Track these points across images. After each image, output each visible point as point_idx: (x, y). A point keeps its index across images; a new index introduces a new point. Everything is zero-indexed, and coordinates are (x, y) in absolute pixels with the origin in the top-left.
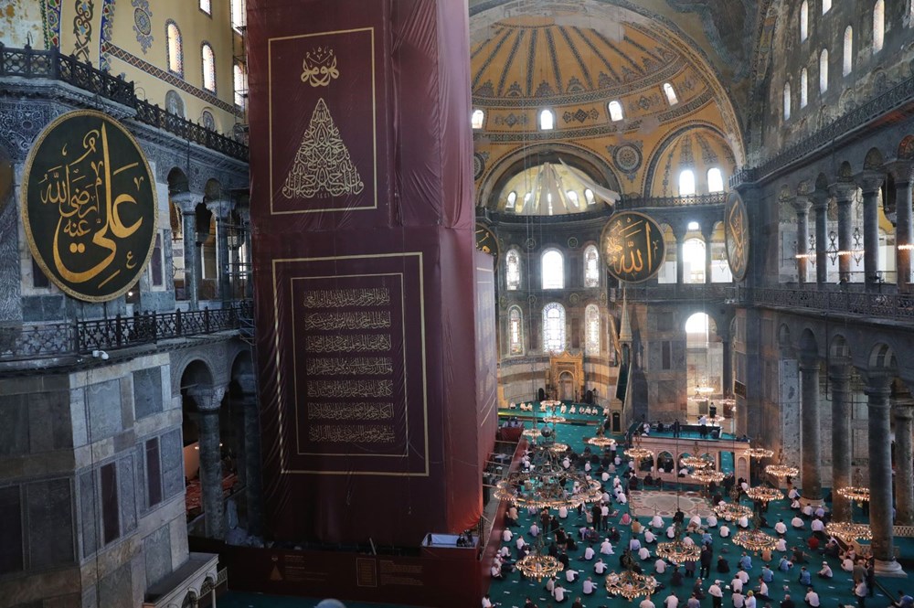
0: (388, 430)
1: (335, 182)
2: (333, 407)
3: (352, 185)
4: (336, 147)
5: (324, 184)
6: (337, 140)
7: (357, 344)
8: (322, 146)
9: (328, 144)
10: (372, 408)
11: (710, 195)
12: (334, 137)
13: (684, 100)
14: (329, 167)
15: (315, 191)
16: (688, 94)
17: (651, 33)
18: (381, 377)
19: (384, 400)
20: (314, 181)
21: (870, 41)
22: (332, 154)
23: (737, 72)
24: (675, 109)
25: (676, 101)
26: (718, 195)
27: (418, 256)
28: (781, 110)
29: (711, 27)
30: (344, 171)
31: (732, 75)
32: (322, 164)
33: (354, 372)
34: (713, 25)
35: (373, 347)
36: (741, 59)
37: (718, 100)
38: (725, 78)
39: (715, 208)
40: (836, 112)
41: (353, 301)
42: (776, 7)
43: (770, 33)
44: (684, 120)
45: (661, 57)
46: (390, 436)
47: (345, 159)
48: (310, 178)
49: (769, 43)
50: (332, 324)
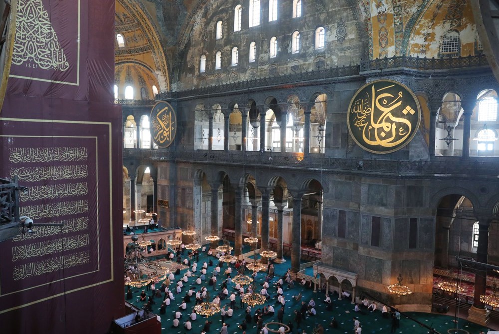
0: (84, 255)
1: (44, 56)
2: (38, 247)
3: (59, 63)
4: (45, 27)
5: (33, 56)
6: (46, 22)
7: (61, 191)
8: (31, 23)
9: (37, 22)
10: (72, 240)
11: (127, 100)
12: (43, 18)
13: (129, 47)
14: (38, 42)
15: (23, 60)
16: (132, 44)
17: (125, 5)
18: (79, 216)
19: (81, 232)
20: (22, 51)
21: (268, 51)
22: (42, 32)
23: (169, 41)
24: (120, 50)
25: (123, 46)
26: (131, 101)
27: (109, 125)
28: (197, 67)
29: (161, 15)
30: (52, 50)
31: (167, 43)
32: (32, 38)
33: (58, 215)
34: (162, 14)
35: (74, 193)
36: (173, 36)
37: (154, 52)
38: (163, 43)
39: (128, 108)
40: (244, 78)
41: (58, 157)
42: (196, 18)
43: (191, 28)
44: (127, 58)
45: (123, 20)
46: (86, 258)
47: (53, 40)
48: (19, 48)
49: (189, 33)
50: (38, 176)
